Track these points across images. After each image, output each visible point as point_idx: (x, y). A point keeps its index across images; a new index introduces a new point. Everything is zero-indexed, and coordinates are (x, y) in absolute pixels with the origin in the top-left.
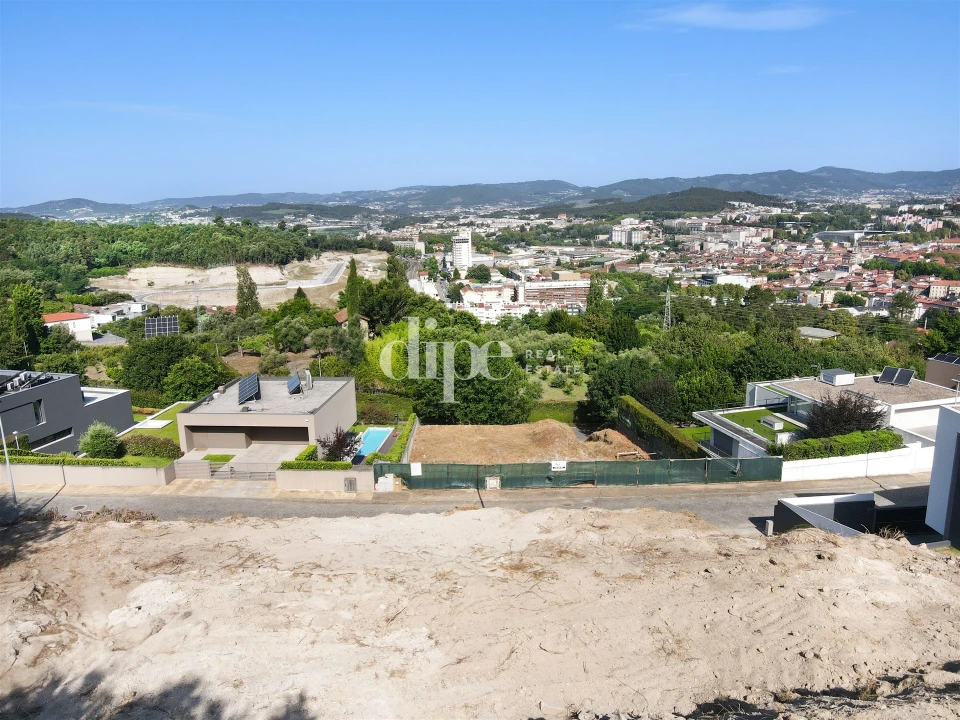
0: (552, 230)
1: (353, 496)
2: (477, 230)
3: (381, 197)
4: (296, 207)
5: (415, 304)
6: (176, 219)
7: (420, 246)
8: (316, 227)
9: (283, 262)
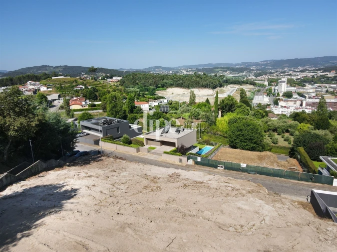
2: (293, 77)
3: (255, 64)
4: (223, 68)
6: (185, 73)
7: (266, 83)
8: (229, 75)
9: (214, 88)
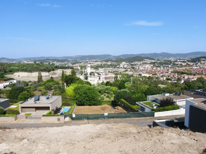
0: (107, 65)
1: (59, 122)
2: (92, 65)
3: (71, 58)
4: (53, 60)
5: (77, 80)
6: (26, 62)
7: (79, 68)
8: (57, 64)
9: (49, 71)
